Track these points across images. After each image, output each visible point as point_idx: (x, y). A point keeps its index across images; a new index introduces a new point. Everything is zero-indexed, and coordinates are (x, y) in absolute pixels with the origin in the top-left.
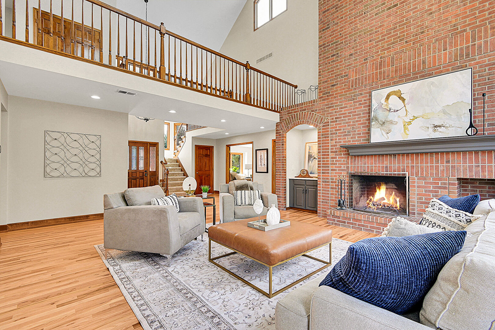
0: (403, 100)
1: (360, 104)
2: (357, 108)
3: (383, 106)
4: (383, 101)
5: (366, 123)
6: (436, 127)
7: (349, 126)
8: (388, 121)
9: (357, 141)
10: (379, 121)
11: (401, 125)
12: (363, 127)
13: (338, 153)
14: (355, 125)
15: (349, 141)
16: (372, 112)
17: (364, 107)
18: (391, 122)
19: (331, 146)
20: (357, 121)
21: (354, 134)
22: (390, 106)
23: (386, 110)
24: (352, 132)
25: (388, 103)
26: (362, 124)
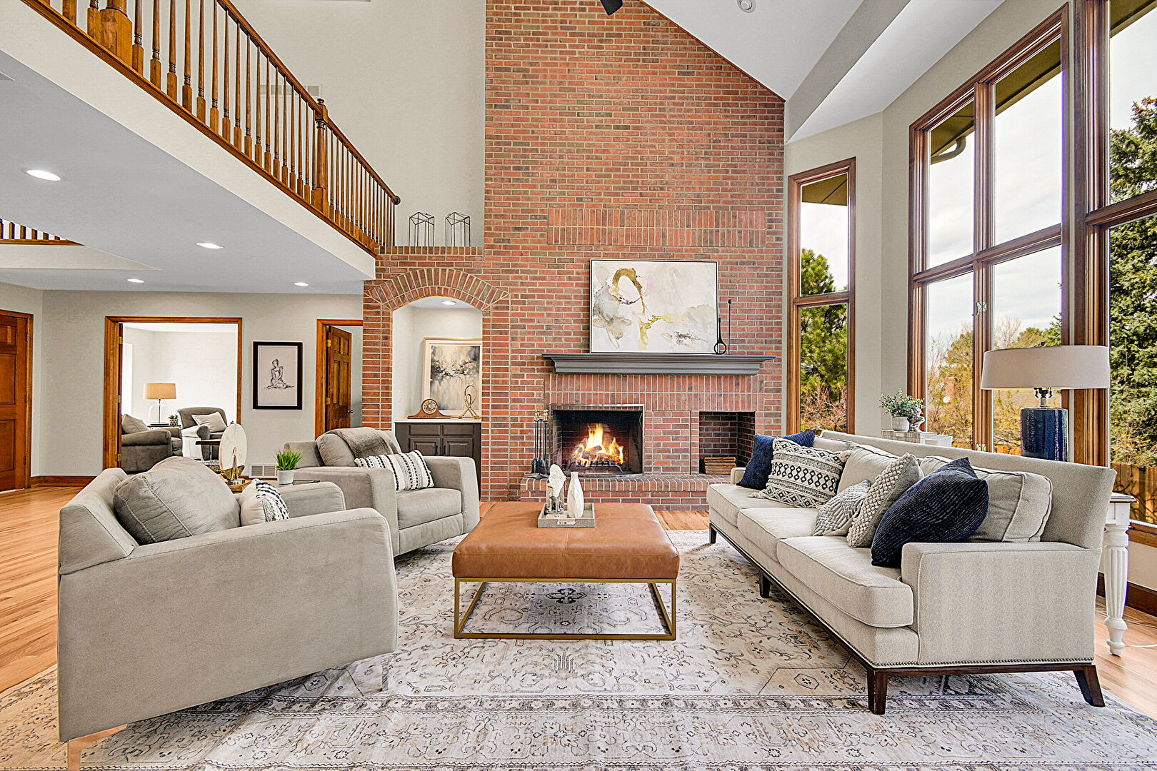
0: (639, 287)
1: (570, 279)
2: (564, 285)
3: (610, 290)
4: (610, 282)
5: (579, 315)
6: (680, 336)
7: (549, 315)
8: (617, 318)
9: (562, 346)
10: (604, 314)
11: (635, 327)
12: (575, 321)
13: (526, 367)
14: (560, 315)
15: (550, 345)
16: (593, 298)
17: (577, 285)
18: (623, 321)
19: (513, 351)
20: (564, 309)
21: (558, 333)
22: (621, 293)
23: (615, 299)
24: (555, 327)
25: (617, 287)
26: (573, 315)
